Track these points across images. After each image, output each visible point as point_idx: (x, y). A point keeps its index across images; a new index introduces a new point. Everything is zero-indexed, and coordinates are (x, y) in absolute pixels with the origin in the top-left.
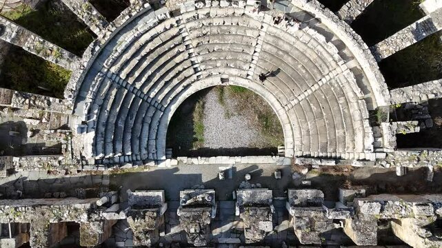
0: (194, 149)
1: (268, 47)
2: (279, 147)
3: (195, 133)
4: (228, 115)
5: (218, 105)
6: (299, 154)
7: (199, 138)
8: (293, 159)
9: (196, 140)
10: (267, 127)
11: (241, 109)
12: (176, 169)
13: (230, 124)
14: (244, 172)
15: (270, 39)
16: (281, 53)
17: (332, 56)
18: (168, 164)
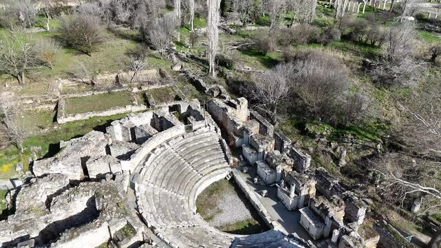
0: (257, 222)
1: (164, 185)
2: (228, 179)
3: (245, 227)
4: (220, 211)
5: (215, 219)
6: (226, 164)
7: (247, 223)
8: (232, 167)
9: (250, 224)
10: (217, 189)
11: (212, 206)
12: (279, 221)
13: (226, 208)
14: (254, 185)
15: (158, 182)
16: (166, 178)
17: (162, 152)
18: (278, 227)
